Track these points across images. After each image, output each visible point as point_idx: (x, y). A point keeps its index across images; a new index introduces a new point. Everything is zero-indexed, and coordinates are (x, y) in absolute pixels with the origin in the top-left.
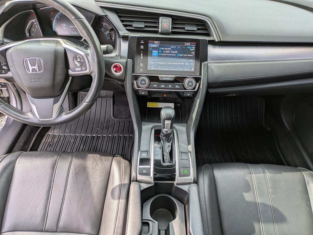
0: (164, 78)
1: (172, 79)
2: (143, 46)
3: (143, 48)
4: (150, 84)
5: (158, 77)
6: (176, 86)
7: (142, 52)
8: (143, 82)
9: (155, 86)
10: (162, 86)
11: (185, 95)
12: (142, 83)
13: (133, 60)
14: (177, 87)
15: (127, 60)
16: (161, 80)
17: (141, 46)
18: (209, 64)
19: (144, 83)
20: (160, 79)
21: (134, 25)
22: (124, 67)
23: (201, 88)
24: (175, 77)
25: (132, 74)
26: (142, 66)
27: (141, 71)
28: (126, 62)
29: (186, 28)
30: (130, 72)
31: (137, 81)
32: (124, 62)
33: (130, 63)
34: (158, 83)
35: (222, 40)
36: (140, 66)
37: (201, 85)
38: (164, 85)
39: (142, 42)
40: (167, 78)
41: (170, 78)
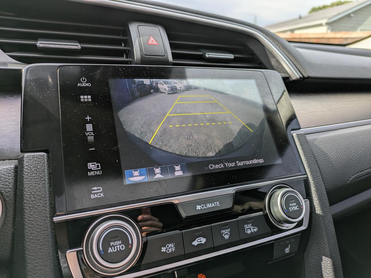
0: (199, 207)
1: (228, 204)
2: (89, 97)
3: (91, 104)
4: (145, 245)
5: (172, 207)
6: (246, 227)
7: (88, 118)
8: (118, 246)
9: (169, 248)
10: (195, 243)
11: (276, 254)
12: (110, 250)
13: (48, 156)
14: (249, 232)
15: (21, 161)
16: (188, 218)
17: (82, 97)
18: (309, 137)
19: (122, 247)
20: (184, 215)
21: (40, 44)
22: (7, 196)
23: (319, 214)
24: (234, 193)
25: (52, 220)
26: (96, 172)
27: (94, 196)
28: (17, 171)
29: (209, 55)
30: (41, 210)
31: (83, 247)
32: (6, 171)
33: (34, 169)
34: (178, 231)
35: (306, 75)
36: (89, 173)
37: (318, 204)
38: (202, 238)
39: (83, 83)
40: (208, 204)
41: (218, 203)
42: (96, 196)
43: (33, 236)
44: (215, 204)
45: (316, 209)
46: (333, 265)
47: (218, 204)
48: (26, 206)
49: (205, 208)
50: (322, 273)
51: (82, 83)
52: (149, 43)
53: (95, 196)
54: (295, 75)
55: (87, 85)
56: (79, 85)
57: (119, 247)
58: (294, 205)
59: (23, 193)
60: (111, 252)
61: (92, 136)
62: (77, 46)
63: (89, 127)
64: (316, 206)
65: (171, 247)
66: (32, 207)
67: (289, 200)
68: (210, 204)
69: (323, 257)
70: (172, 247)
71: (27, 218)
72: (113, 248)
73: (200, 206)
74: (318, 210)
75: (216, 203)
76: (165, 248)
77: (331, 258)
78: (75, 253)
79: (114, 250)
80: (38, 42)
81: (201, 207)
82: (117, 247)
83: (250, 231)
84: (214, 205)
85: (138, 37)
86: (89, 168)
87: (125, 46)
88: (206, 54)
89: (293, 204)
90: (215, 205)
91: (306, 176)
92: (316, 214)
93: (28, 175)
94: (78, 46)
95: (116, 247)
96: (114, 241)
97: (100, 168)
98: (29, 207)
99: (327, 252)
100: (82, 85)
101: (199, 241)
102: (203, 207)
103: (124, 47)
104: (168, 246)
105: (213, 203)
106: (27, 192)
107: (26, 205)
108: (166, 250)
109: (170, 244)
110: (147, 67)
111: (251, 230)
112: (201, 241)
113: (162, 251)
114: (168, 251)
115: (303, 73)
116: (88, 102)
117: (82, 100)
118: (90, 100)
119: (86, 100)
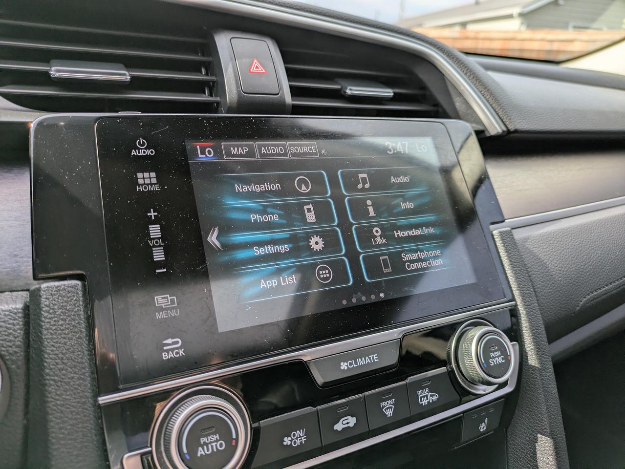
0: (344, 366)
2: (153, 175)
3: (156, 188)
4: (256, 434)
6: (420, 393)
7: (152, 214)
8: (212, 443)
9: (297, 438)
10: (339, 427)
12: (201, 452)
13: (84, 286)
14: (425, 402)
15: (35, 295)
17: (140, 175)
18: (518, 235)
19: (220, 445)
20: (320, 379)
21: (57, 71)
22: (12, 360)
23: (534, 367)
24: (400, 339)
25: (96, 401)
26: (169, 311)
27: (168, 355)
28: (29, 315)
30: (76, 386)
31: (151, 446)
32: (9, 315)
33: (60, 311)
35: (512, 128)
36: (157, 313)
37: (532, 349)
38: (349, 417)
39: (142, 149)
40: (360, 359)
41: (376, 356)
42: (171, 355)
43: (63, 433)
44: (370, 358)
45: (530, 357)
46: (555, 448)
47: (376, 359)
48: (48, 380)
49: (355, 366)
50: (537, 461)
51: (139, 149)
52: (252, 71)
53: (170, 356)
54: (495, 128)
55: (148, 152)
56: (133, 153)
57: (216, 445)
58: (498, 355)
59: (43, 355)
60: (201, 455)
61: (160, 246)
63: (155, 231)
64: (529, 353)
65: (300, 436)
66: (61, 382)
67: (489, 347)
68: (363, 359)
69: (539, 436)
70: (302, 435)
71: (52, 402)
72: (205, 447)
73: (346, 364)
74: (533, 360)
75: (373, 357)
76: (290, 439)
77: (552, 438)
78: (139, 458)
79: (208, 451)
80: (53, 69)
81: (347, 366)
82: (212, 446)
83: (426, 401)
84: (369, 361)
85: (231, 59)
86: (157, 305)
87: (207, 74)
89: (495, 353)
90: (371, 360)
91: (514, 302)
92: (528, 365)
93: (50, 322)
94: (124, 75)
95: (210, 446)
96: (207, 436)
97: (176, 305)
98: (54, 380)
99: (545, 428)
100: (139, 153)
101: (344, 422)
102: (351, 364)
103: (205, 75)
104: (294, 435)
105: (367, 357)
106: (49, 354)
107: (48, 377)
108: (291, 441)
109: (298, 431)
111: (427, 399)
112: (348, 423)
113: (285, 443)
114: (295, 443)
115: (507, 123)
116: (151, 184)
117: (141, 181)
118: (154, 181)
119: (147, 181)
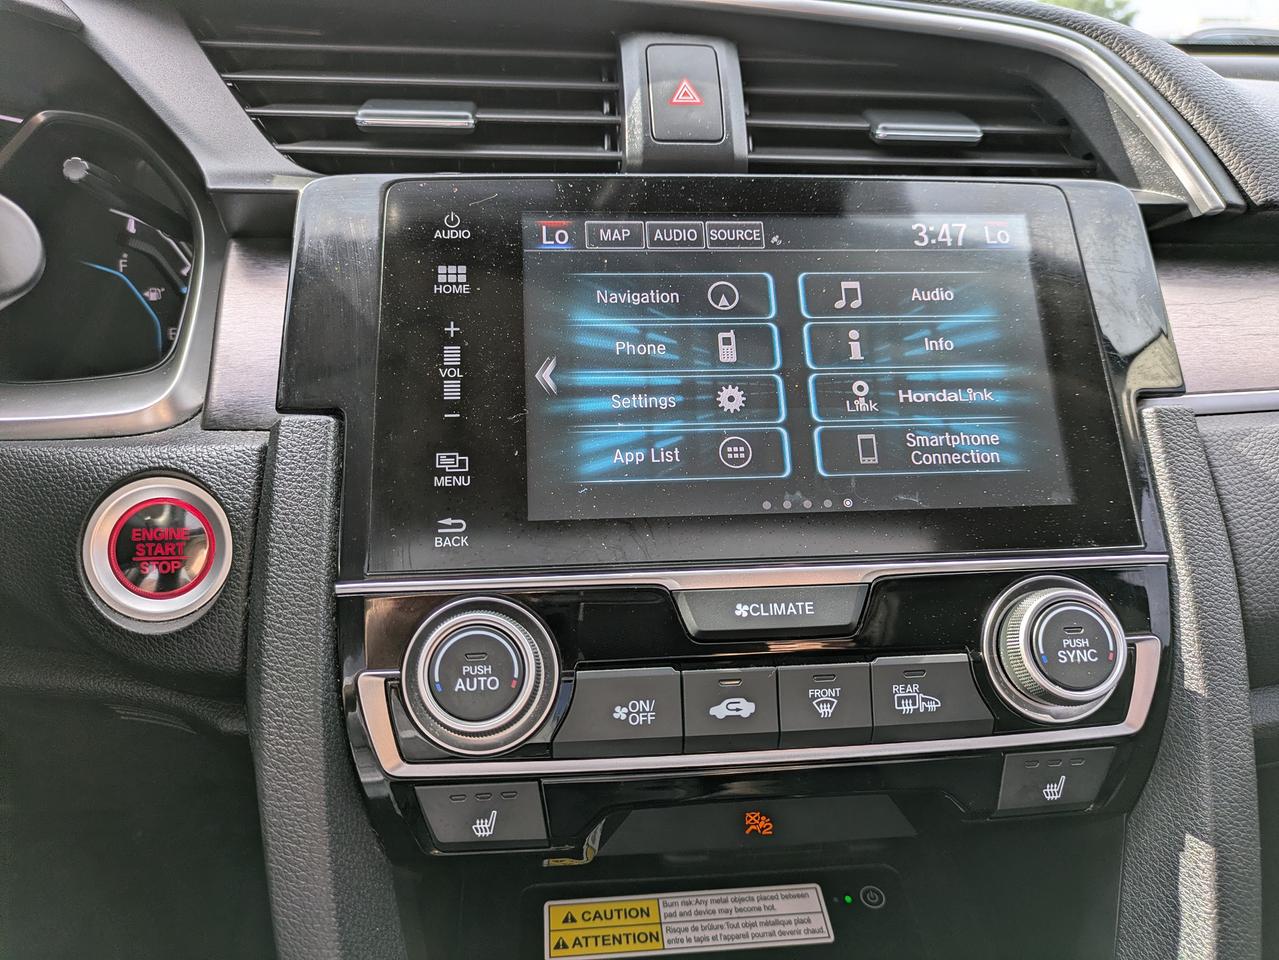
0: (742, 610)
1: (844, 613)
2: (463, 269)
3: (464, 289)
4: (568, 691)
5: (664, 601)
6: (898, 690)
7: (452, 329)
8: (480, 678)
9: (638, 713)
10: (720, 711)
11: (1009, 796)
12: (459, 685)
13: (340, 428)
14: (907, 708)
15: (274, 431)
16: (704, 636)
17: (442, 269)
19: (492, 683)
20: (692, 625)
21: (367, 116)
22: (238, 518)
23: (1195, 693)
24: (870, 584)
25: (332, 589)
26: (455, 478)
27: (443, 542)
28: (265, 460)
29: (886, 129)
30: (306, 562)
31: (401, 670)
32: (241, 457)
33: (299, 455)
34: (669, 670)
35: (1258, 197)
36: (436, 478)
37: (1194, 656)
38: (742, 700)
39: (451, 229)
40: (775, 605)
41: (809, 605)
42: (447, 542)
43: (281, 622)
44: (797, 607)
45: (1188, 674)
46: (1219, 868)
47: (809, 610)
48: (272, 547)
49: (763, 614)
50: (1177, 889)
51: (447, 229)
52: (675, 100)
53: (445, 543)
54: (1205, 196)
55: (460, 234)
56: (438, 234)
57: (485, 682)
58: (1082, 645)
59: (271, 514)
60: (460, 690)
61: (456, 378)
62: (461, 118)
63: (452, 355)
64: (1188, 664)
65: (644, 711)
66: (287, 552)
68: (783, 605)
69: (1188, 836)
70: (647, 710)
71: (272, 578)
72: (468, 680)
73: (746, 607)
74: (1193, 679)
75: (803, 607)
76: (625, 710)
77: (1216, 846)
78: (383, 680)
79: (471, 686)
80: (360, 112)
81: (748, 611)
82: (479, 682)
83: (912, 707)
84: (794, 610)
85: (642, 84)
86: (438, 466)
87: (610, 113)
88: (877, 128)
89: (1076, 641)
90: (797, 610)
91: (1167, 556)
92: (1182, 690)
93: (284, 470)
94: (466, 118)
95: (475, 679)
96: (473, 664)
97: (467, 469)
98: (278, 548)
99: (1202, 823)
100: (446, 235)
101: (731, 706)
102: (755, 610)
103: (607, 114)
104: (634, 706)
105: (791, 605)
106: (278, 513)
107: (272, 544)
108: (628, 714)
109: (641, 702)
110: (641, 178)
111: (914, 704)
112: (738, 710)
113: (616, 716)
114: (634, 719)
115: (1247, 189)
116: (457, 284)
117: (441, 279)
118: (463, 279)
119: (452, 279)
